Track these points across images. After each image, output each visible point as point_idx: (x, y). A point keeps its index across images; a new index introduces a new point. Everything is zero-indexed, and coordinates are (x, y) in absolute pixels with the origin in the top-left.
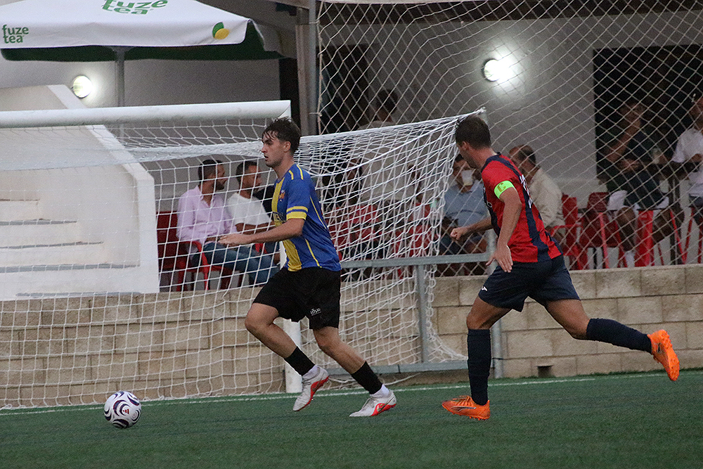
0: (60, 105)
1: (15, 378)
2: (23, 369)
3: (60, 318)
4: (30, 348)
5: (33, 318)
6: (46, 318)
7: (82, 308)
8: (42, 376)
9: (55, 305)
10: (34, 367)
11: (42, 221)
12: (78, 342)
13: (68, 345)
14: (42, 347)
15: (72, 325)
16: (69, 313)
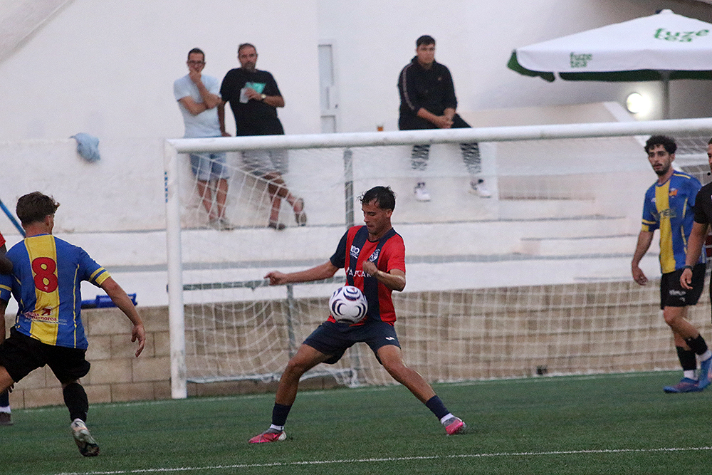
0: (613, 119)
1: (564, 349)
2: (569, 341)
3: (602, 298)
4: (577, 324)
5: (580, 299)
6: (590, 299)
7: (621, 290)
8: (586, 348)
9: (598, 288)
10: (580, 341)
11: (599, 217)
12: (619, 319)
13: (609, 321)
14: (587, 323)
15: (613, 305)
16: (611, 295)
